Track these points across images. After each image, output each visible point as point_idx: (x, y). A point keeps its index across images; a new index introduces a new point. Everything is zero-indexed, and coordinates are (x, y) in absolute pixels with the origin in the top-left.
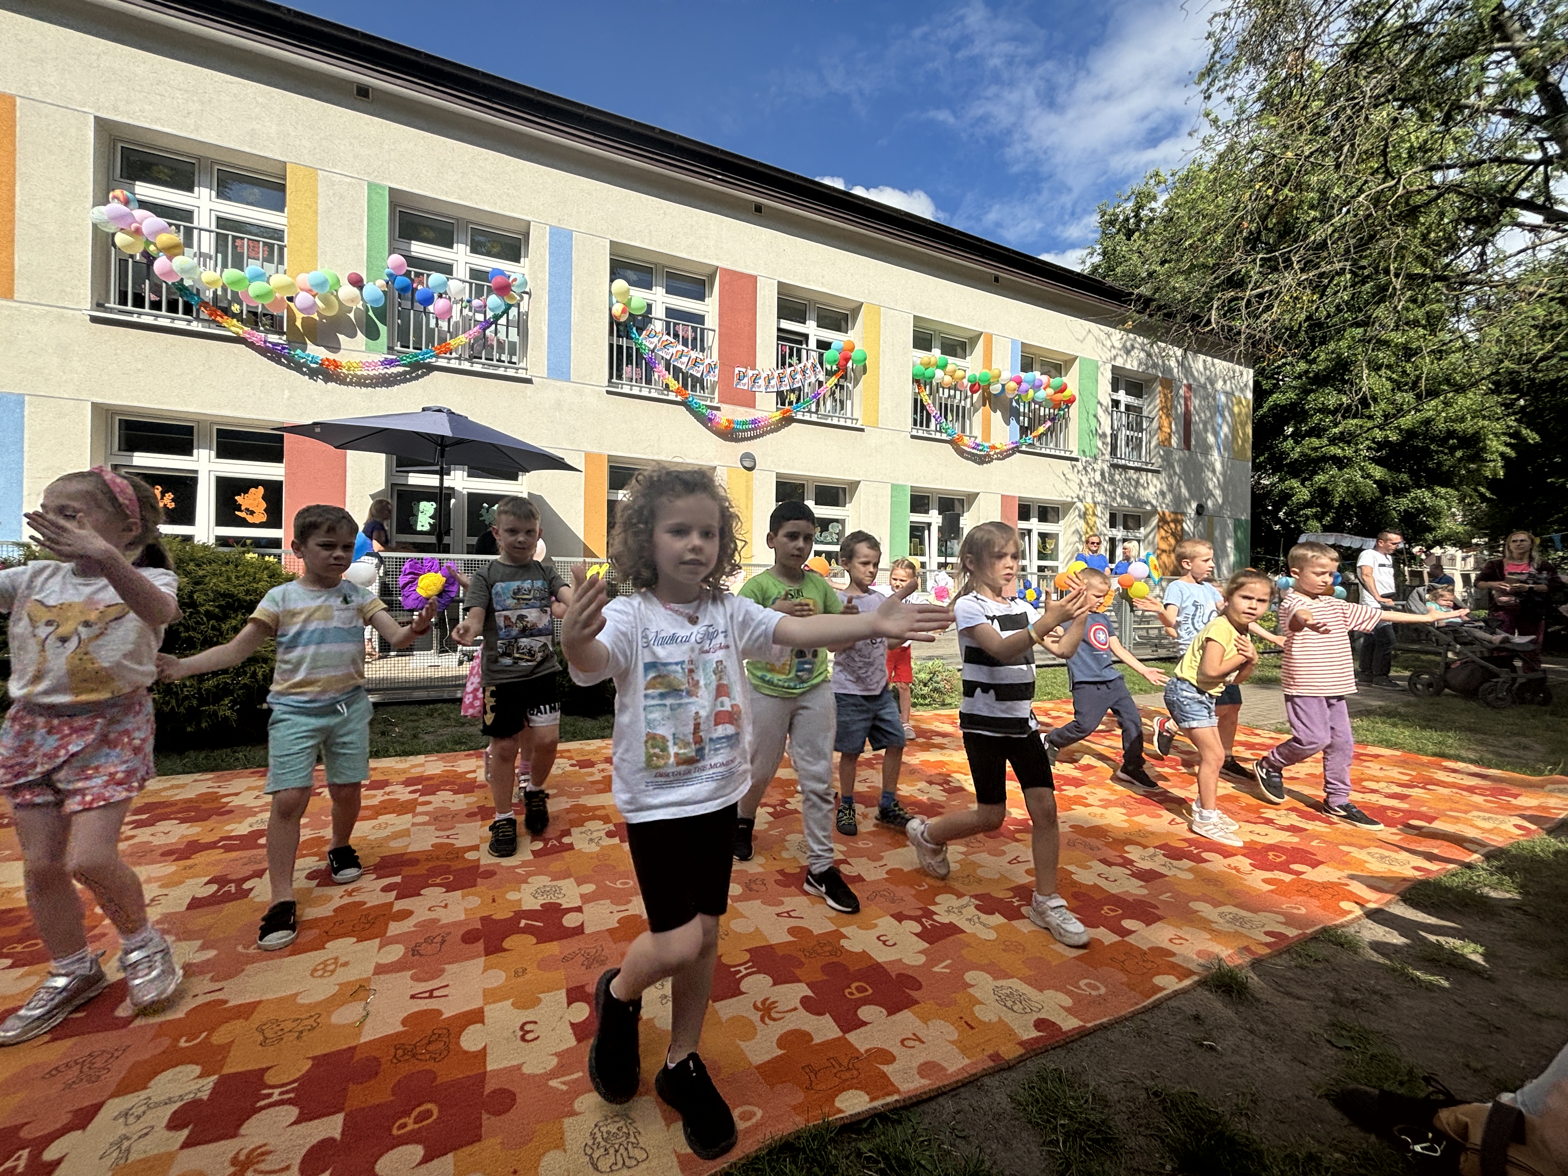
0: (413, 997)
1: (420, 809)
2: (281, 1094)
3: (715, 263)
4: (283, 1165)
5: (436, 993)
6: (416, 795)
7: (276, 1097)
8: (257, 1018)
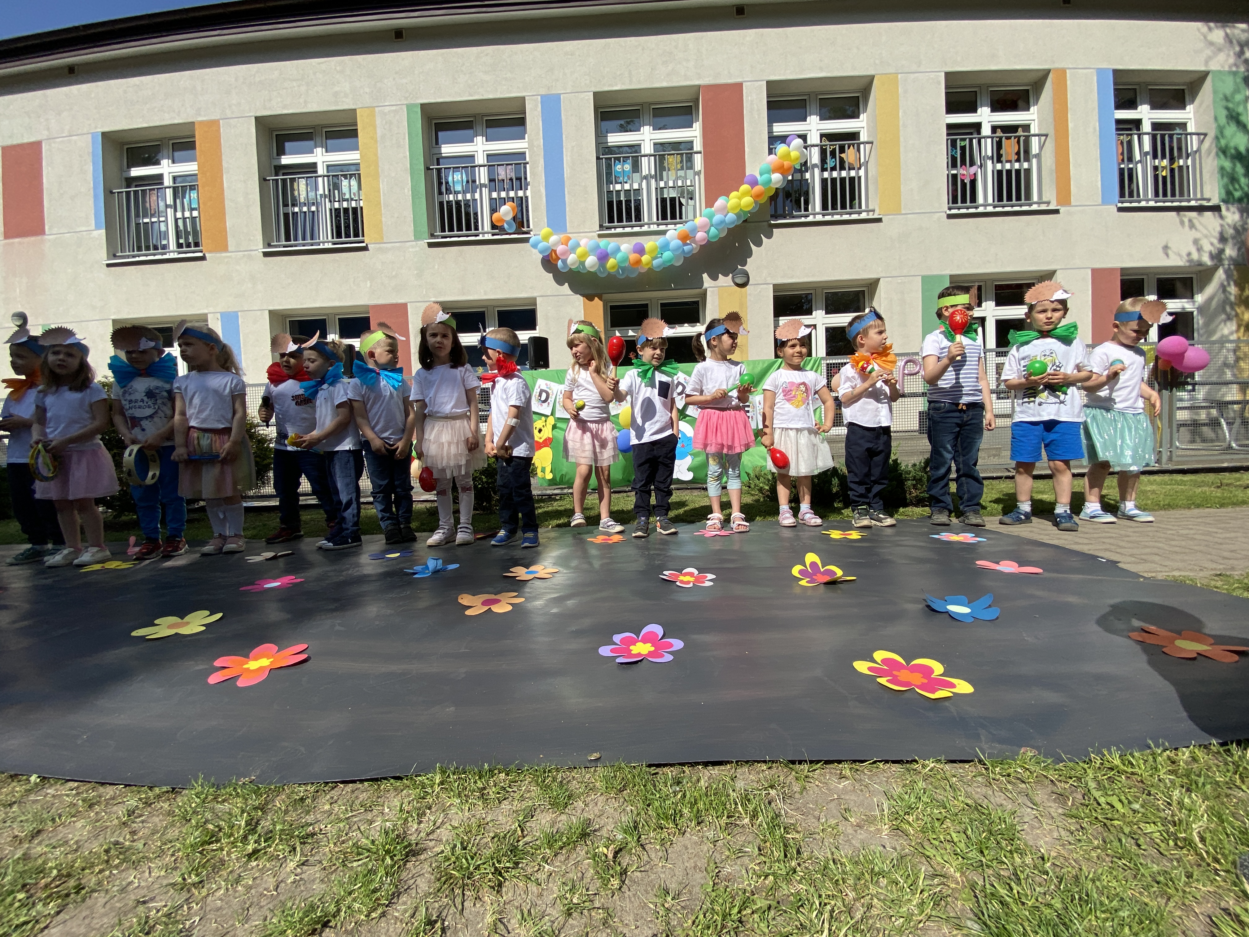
3: (697, 82)
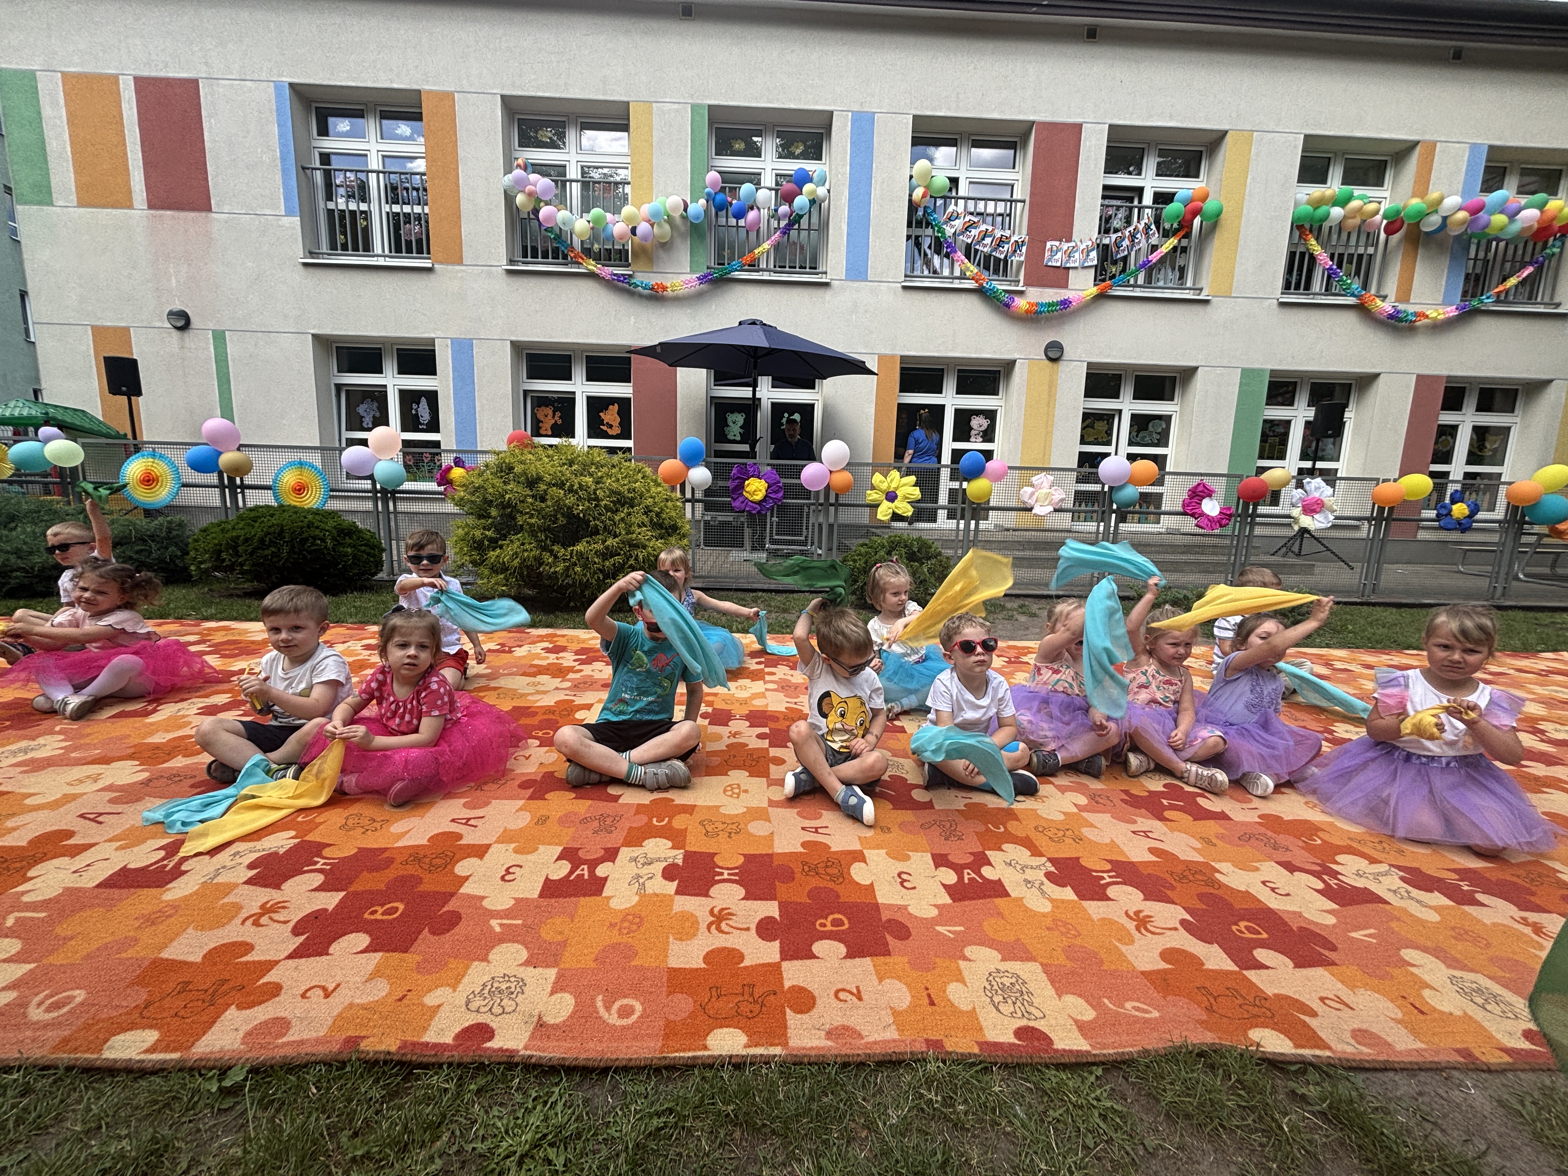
0: (803, 829)
1: (767, 678)
2: (729, 874)
3: (1031, 118)
4: (745, 926)
5: (820, 830)
6: (762, 666)
7: (726, 876)
8: (698, 816)
